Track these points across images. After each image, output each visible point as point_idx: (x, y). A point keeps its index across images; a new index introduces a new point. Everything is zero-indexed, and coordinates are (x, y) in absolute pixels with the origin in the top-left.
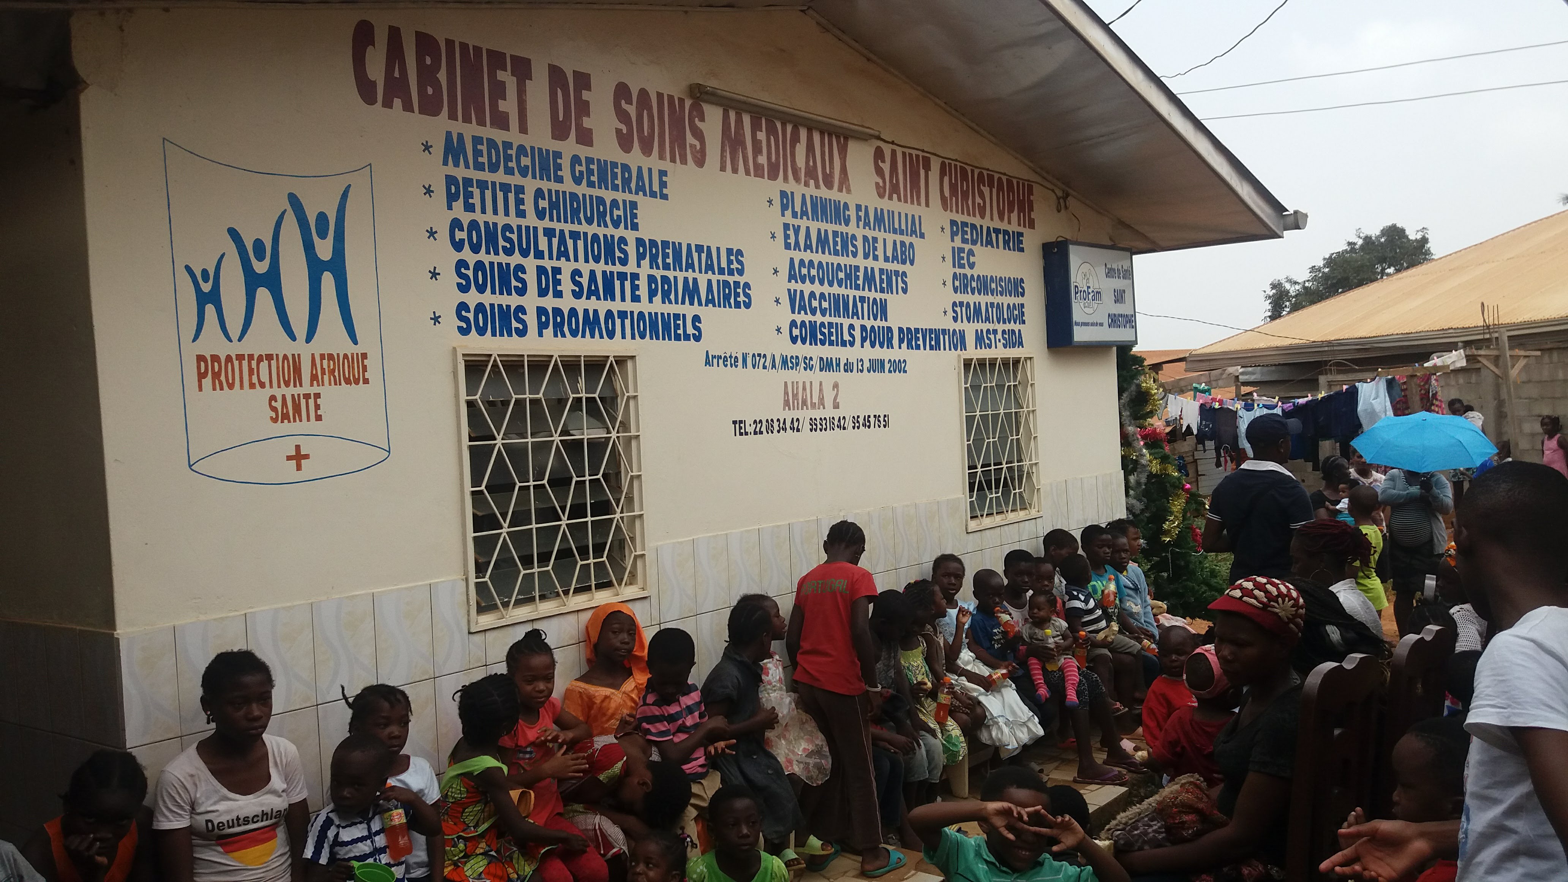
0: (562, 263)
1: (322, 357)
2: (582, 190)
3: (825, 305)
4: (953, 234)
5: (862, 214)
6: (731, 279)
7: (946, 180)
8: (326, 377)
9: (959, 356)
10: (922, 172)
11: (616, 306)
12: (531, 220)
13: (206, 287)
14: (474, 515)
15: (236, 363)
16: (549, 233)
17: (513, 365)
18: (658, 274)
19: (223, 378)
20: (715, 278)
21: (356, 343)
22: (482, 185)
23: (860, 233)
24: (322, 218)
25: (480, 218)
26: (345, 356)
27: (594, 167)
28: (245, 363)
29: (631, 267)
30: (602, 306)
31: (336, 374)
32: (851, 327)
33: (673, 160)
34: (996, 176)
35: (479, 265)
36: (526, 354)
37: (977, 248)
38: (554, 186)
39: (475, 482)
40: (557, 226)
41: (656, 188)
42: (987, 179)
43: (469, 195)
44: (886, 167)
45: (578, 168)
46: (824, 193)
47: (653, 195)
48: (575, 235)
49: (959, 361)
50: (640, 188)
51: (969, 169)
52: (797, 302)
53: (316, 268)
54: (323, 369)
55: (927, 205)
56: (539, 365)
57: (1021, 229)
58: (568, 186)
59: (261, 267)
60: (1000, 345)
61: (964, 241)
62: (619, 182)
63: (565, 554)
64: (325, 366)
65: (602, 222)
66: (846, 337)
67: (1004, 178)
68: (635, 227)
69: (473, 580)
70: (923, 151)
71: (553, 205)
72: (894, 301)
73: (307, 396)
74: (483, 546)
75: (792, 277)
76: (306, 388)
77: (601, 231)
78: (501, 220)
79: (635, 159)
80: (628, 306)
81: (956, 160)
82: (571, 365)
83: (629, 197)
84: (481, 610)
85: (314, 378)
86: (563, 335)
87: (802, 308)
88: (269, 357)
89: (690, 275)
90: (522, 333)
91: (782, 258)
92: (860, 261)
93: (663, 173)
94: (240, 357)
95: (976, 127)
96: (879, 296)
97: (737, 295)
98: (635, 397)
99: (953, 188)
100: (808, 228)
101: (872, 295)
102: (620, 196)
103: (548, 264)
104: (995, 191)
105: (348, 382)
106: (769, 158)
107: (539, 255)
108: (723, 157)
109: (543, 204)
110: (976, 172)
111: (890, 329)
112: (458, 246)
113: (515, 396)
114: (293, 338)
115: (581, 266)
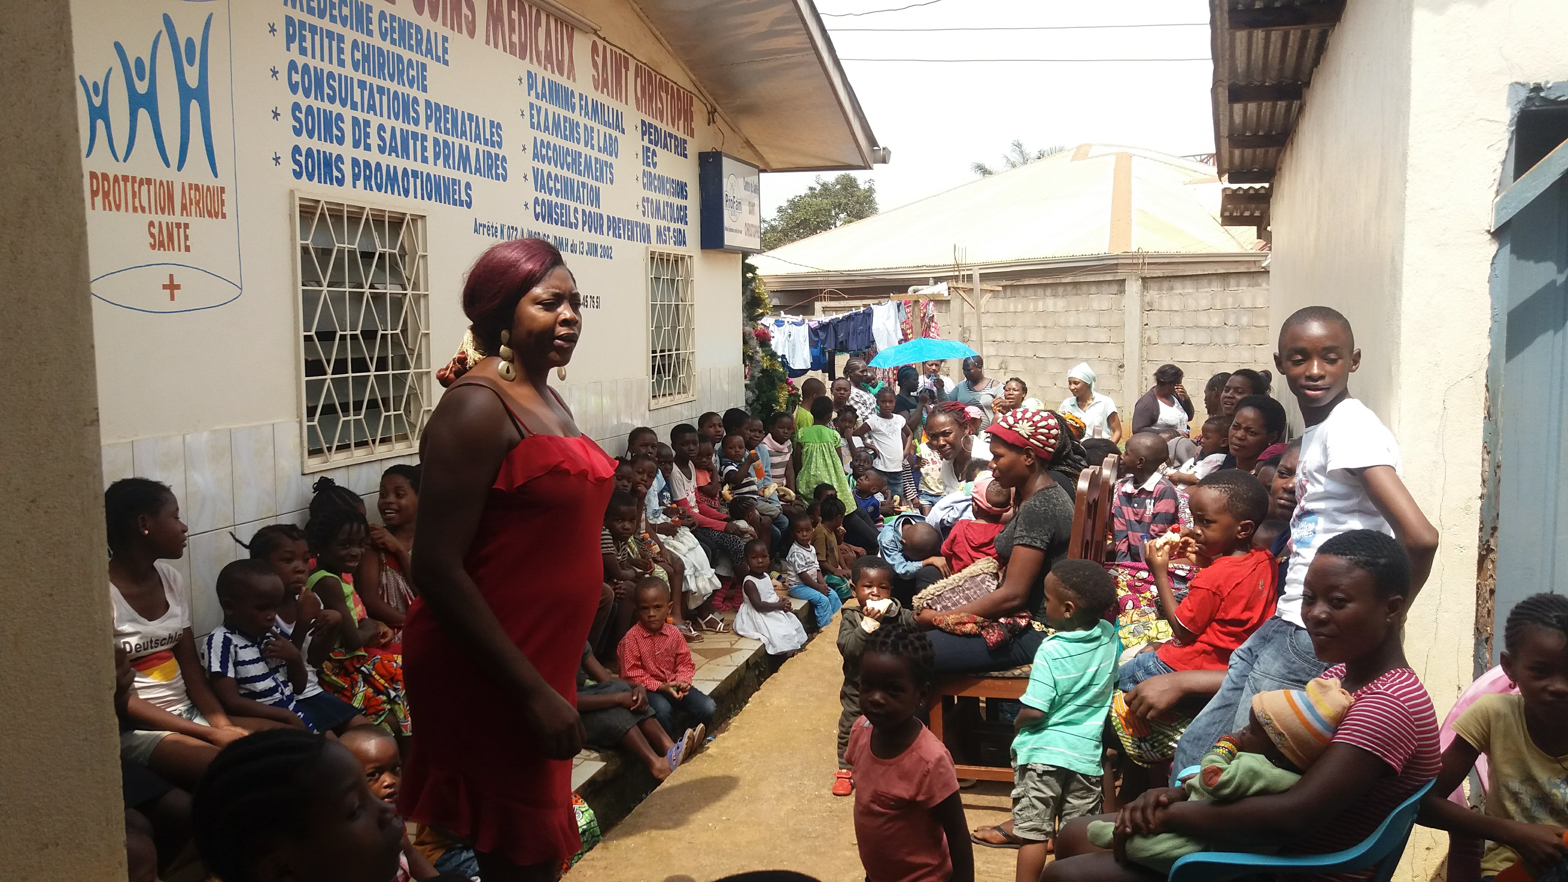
0: (370, 117)
1: (190, 185)
2: (386, 46)
3: (558, 186)
4: (644, 134)
5: (583, 103)
6: (493, 151)
7: (639, 80)
8: (193, 207)
9: (647, 248)
10: (623, 70)
11: (411, 165)
12: (348, 70)
13: (97, 101)
14: (306, 360)
15: (122, 183)
16: (362, 84)
17: (336, 213)
18: (442, 137)
19: (111, 198)
20: (482, 148)
21: (216, 176)
22: (313, 29)
23: (583, 120)
24: (190, 42)
25: (312, 63)
26: (208, 188)
27: (396, 25)
28: (129, 185)
29: (420, 129)
30: (400, 163)
31: (201, 205)
32: (576, 210)
33: (452, 28)
34: (671, 84)
35: (309, 109)
36: (346, 203)
37: (658, 149)
38: (366, 39)
39: (307, 328)
40: (369, 79)
41: (440, 54)
42: (665, 85)
43: (303, 39)
44: (599, 60)
45: (384, 24)
46: (557, 78)
47: (438, 59)
48: (381, 90)
49: (647, 253)
50: (429, 51)
51: (653, 73)
52: (540, 181)
53: (186, 94)
54: (191, 200)
55: (627, 104)
56: (355, 217)
57: (685, 137)
58: (376, 41)
59: (142, 87)
60: (672, 242)
61: (650, 141)
62: (413, 42)
63: (373, 404)
64: (193, 197)
65: (401, 82)
66: (573, 220)
67: (675, 87)
68: (425, 89)
69: (305, 424)
70: (624, 51)
71: (366, 58)
72: (604, 189)
73: (178, 225)
74: (313, 390)
75: (535, 156)
76: (178, 218)
77: (400, 89)
78: (327, 67)
79: (425, 21)
80: (419, 166)
81: (645, 64)
82: (378, 219)
83: (422, 59)
84: (312, 453)
85: (184, 207)
86: (371, 189)
87: (543, 187)
88: (149, 181)
89: (464, 142)
90: (341, 182)
91: (529, 136)
92: (580, 148)
93: (445, 39)
94: (125, 178)
95: (659, 36)
96: (595, 184)
97: (497, 168)
98: (424, 257)
99: (643, 88)
100: (546, 110)
101: (590, 182)
102: (415, 57)
103: (361, 116)
104: (669, 97)
105: (210, 215)
106: (520, 38)
107: (354, 107)
108: (488, 31)
109: (358, 56)
110: (658, 77)
111: (601, 215)
112: (294, 88)
113: (337, 245)
114: (168, 165)
115: (384, 121)
